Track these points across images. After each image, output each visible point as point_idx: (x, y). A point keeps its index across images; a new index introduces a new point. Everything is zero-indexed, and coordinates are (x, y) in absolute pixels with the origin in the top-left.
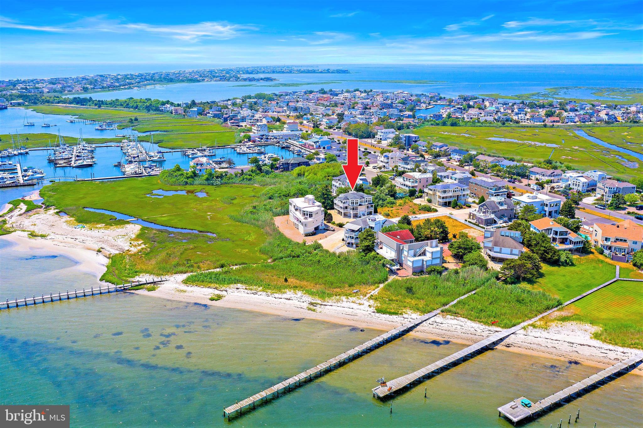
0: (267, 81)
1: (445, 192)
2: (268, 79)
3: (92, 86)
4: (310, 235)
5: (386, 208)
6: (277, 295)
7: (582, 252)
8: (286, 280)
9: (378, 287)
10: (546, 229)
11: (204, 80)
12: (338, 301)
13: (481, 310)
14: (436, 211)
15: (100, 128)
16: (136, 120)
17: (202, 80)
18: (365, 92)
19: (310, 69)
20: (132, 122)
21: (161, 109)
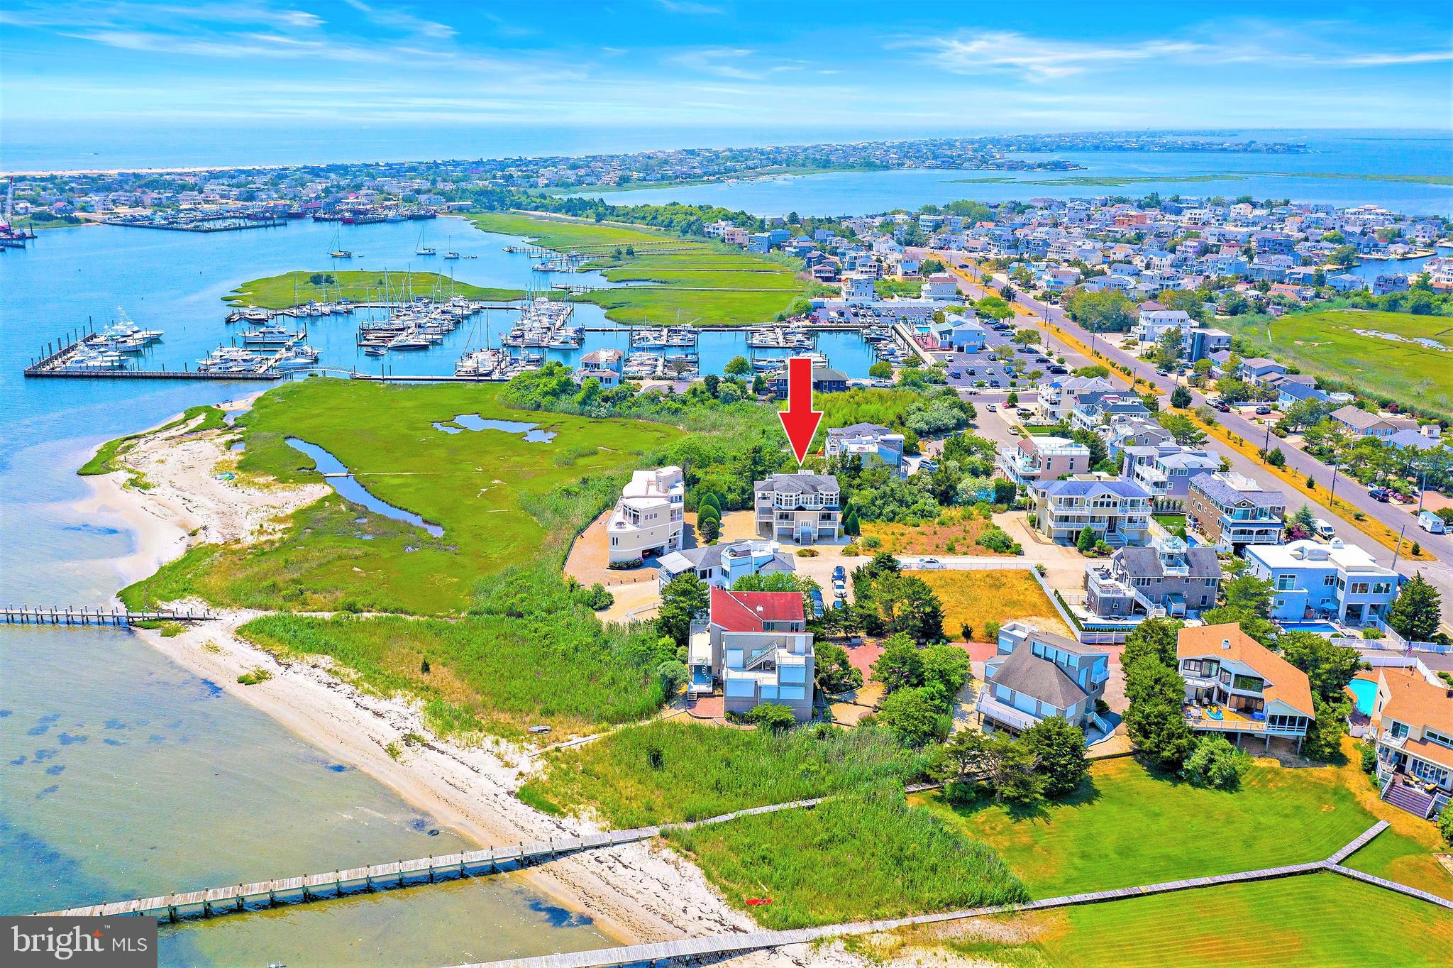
0: (1052, 170)
1: (1070, 503)
2: (1057, 166)
3: (641, 175)
4: (620, 568)
5: (900, 525)
6: (368, 701)
7: (1303, 754)
8: (426, 668)
9: (604, 730)
10: (1200, 657)
11: (903, 164)
12: (470, 744)
13: (764, 858)
14: (1019, 552)
15: (542, 268)
16: (630, 252)
17: (899, 165)
18: (1269, 205)
19: (1202, 140)
20: (617, 256)
21: (706, 230)
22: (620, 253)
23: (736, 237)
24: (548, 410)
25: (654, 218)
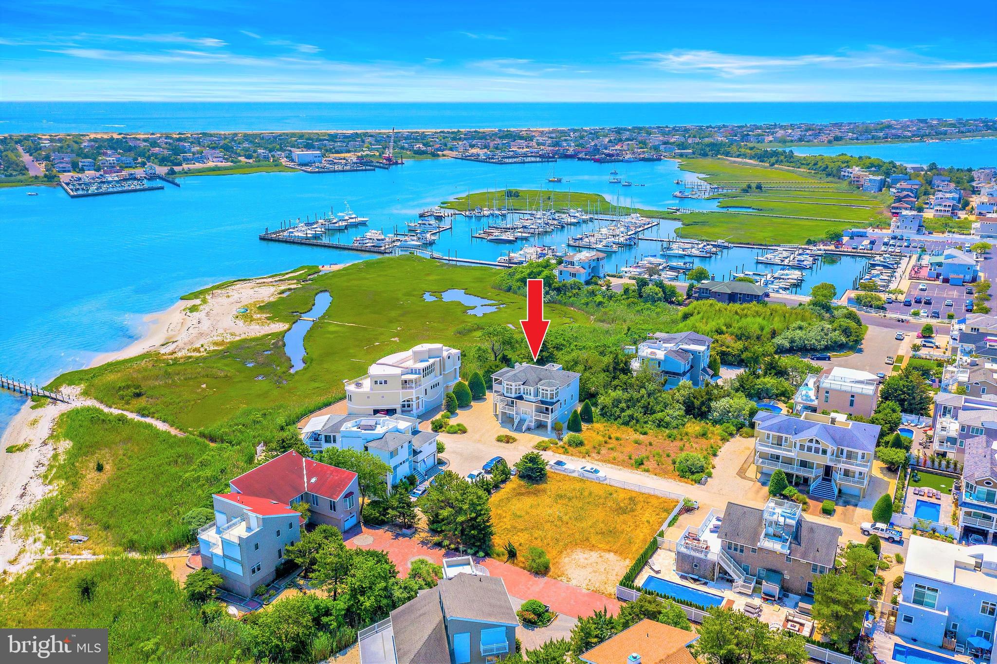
14: (700, 481)
16: (759, 187)
20: (747, 190)
21: (842, 173)
22: (749, 187)
23: (860, 179)
24: (515, 293)
25: (815, 164)
